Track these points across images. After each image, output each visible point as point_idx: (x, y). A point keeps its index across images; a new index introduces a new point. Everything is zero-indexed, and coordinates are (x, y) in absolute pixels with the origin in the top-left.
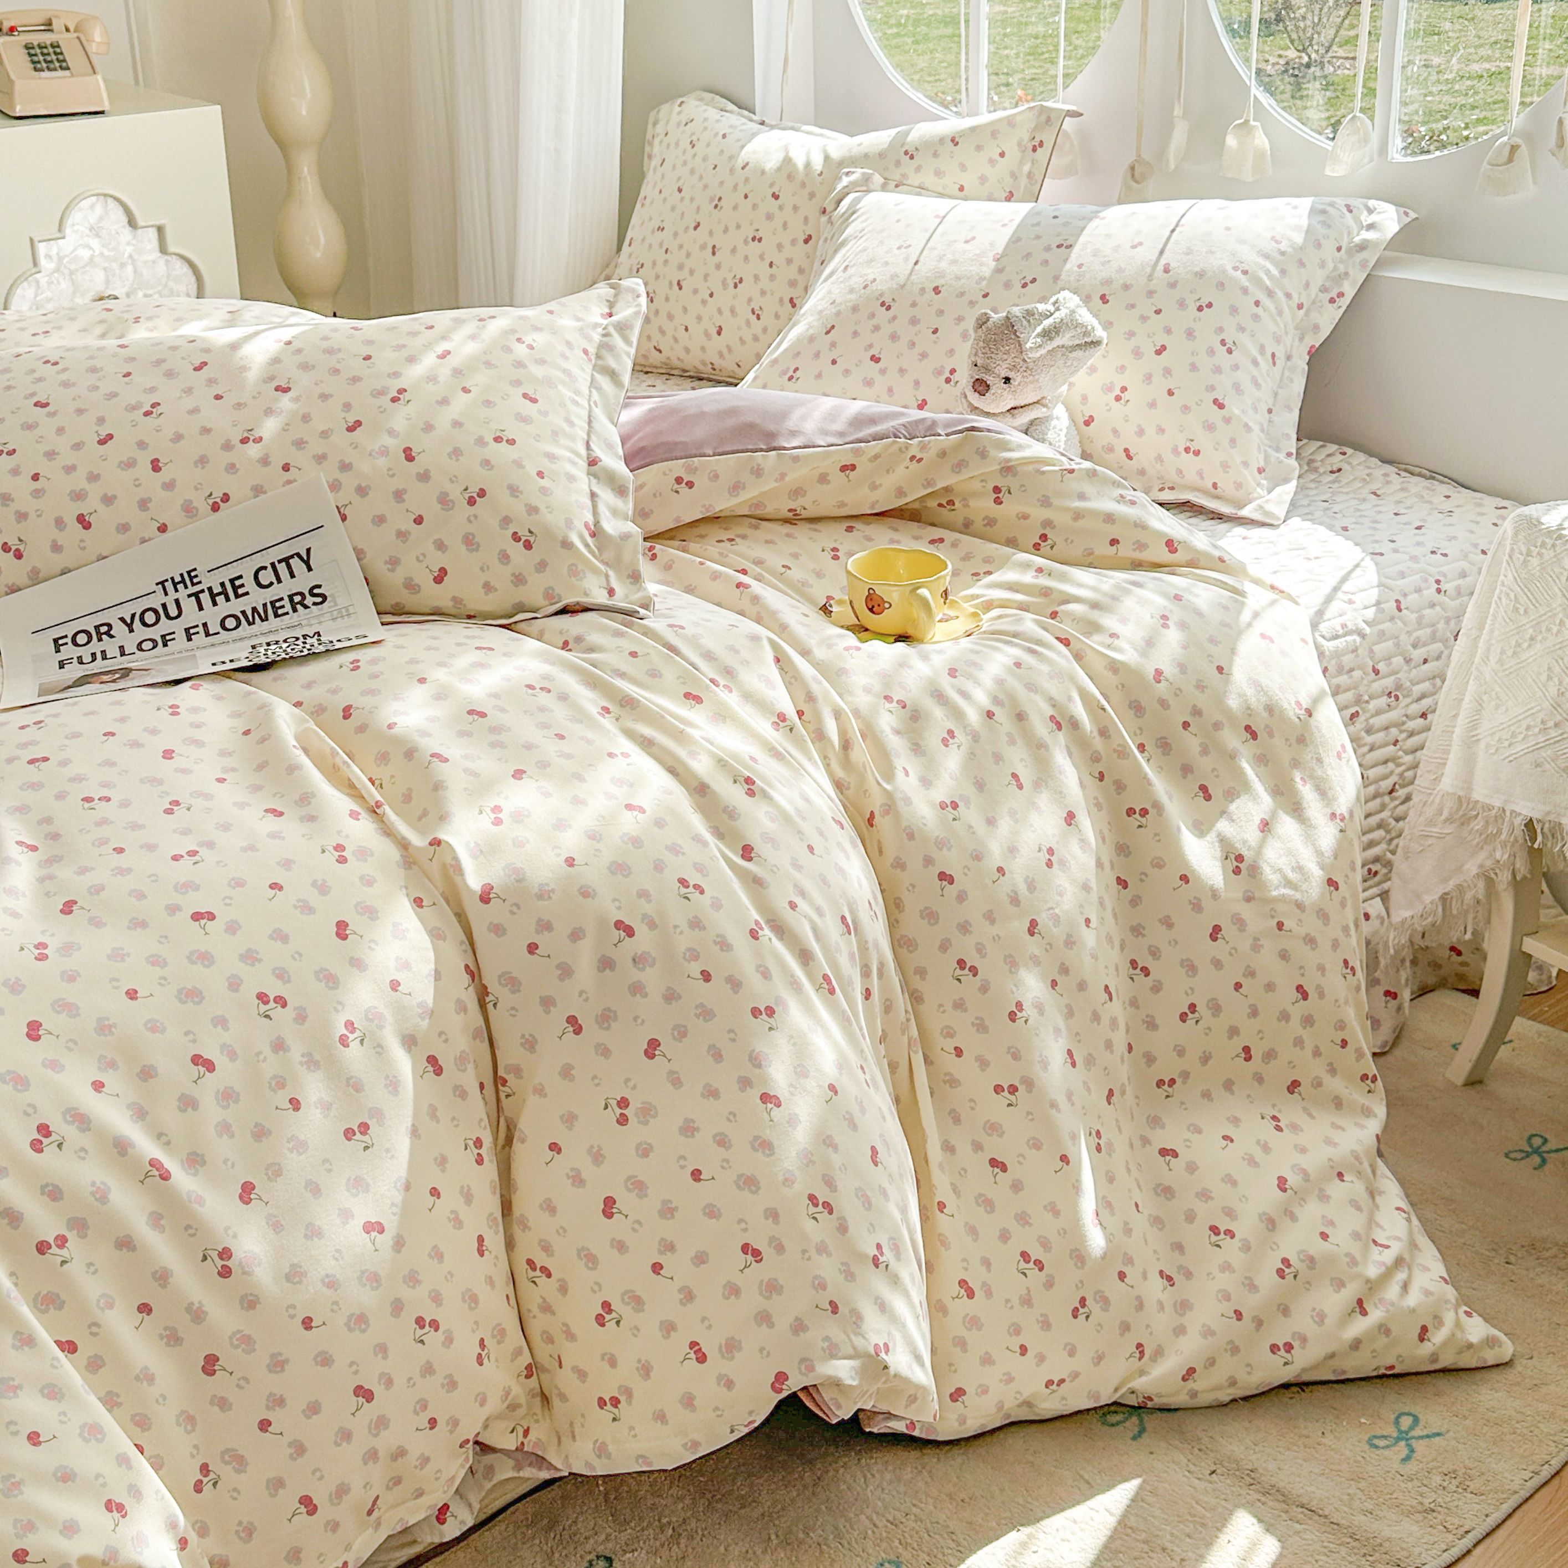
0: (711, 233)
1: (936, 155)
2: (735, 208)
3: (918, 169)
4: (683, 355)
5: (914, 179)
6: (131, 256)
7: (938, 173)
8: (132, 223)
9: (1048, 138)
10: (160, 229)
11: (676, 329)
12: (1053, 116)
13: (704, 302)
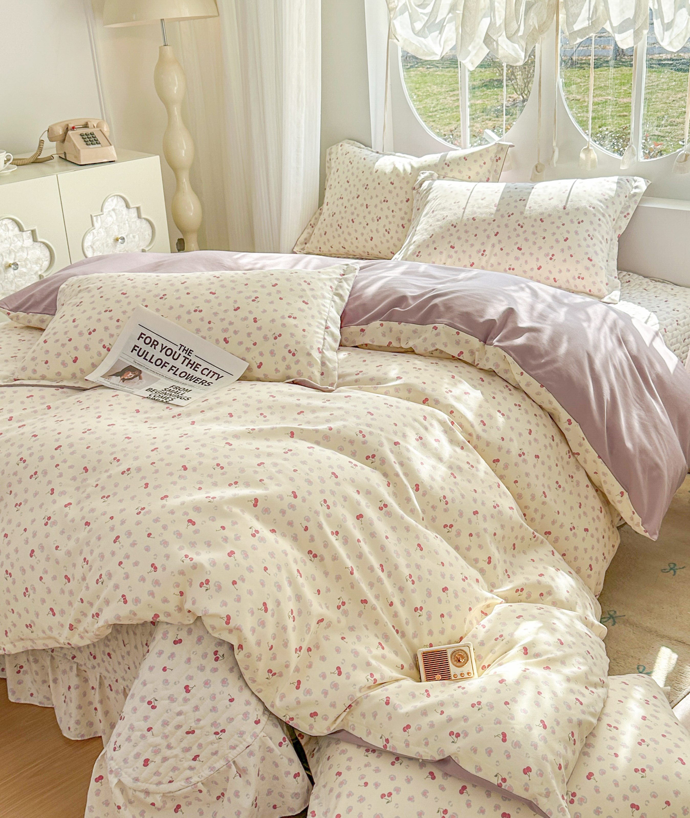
0: (365, 199)
1: (458, 164)
2: (375, 189)
3: (452, 170)
4: (355, 249)
5: (450, 174)
6: (127, 220)
7: (460, 172)
8: (128, 206)
9: (502, 156)
10: (138, 209)
11: (352, 239)
12: (504, 147)
13: (364, 227)
